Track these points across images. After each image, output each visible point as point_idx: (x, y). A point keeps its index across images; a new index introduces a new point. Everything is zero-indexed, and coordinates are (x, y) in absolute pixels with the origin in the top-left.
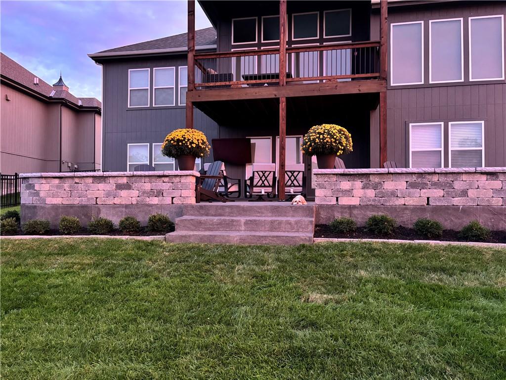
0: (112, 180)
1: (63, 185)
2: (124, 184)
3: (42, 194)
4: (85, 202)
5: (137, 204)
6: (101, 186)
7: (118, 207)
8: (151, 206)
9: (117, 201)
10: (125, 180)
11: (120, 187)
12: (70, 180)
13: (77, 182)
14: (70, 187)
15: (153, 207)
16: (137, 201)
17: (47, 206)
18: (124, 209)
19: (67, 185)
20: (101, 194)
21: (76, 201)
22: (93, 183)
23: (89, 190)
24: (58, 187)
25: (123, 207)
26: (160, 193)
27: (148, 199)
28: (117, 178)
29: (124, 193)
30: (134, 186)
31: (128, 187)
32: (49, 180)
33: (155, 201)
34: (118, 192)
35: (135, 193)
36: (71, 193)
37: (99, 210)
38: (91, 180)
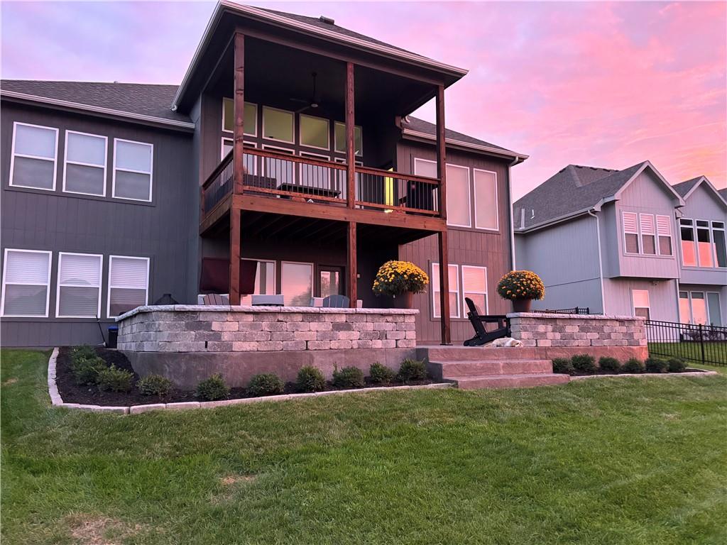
0: (327, 319)
1: (260, 324)
2: (342, 324)
3: (225, 337)
4: (292, 347)
5: (359, 348)
6: (314, 325)
7: (336, 353)
8: (375, 350)
9: (334, 345)
10: (343, 319)
11: (338, 327)
12: (271, 317)
13: (280, 319)
14: (271, 326)
15: (378, 352)
16: (359, 345)
17: (235, 355)
18: (343, 355)
19: (265, 324)
20: (312, 336)
21: (279, 346)
22: (302, 321)
23: (297, 330)
24: (252, 326)
25: (341, 353)
26: (383, 336)
27: (370, 343)
28: (334, 315)
29: (342, 335)
30: (354, 326)
31: (347, 327)
32: (237, 316)
33: (378, 344)
34: (337, 334)
35: (355, 335)
36: (272, 336)
37: (312, 358)
38: (300, 318)
